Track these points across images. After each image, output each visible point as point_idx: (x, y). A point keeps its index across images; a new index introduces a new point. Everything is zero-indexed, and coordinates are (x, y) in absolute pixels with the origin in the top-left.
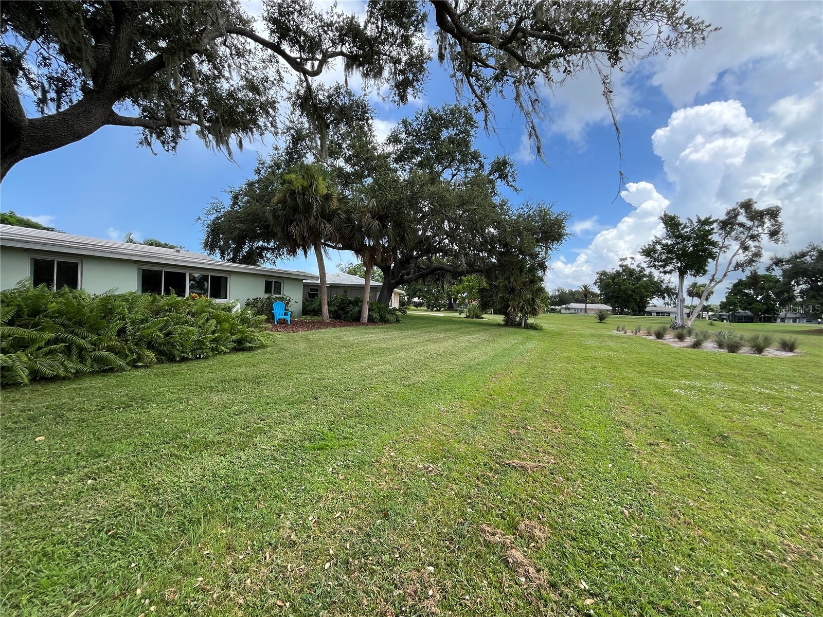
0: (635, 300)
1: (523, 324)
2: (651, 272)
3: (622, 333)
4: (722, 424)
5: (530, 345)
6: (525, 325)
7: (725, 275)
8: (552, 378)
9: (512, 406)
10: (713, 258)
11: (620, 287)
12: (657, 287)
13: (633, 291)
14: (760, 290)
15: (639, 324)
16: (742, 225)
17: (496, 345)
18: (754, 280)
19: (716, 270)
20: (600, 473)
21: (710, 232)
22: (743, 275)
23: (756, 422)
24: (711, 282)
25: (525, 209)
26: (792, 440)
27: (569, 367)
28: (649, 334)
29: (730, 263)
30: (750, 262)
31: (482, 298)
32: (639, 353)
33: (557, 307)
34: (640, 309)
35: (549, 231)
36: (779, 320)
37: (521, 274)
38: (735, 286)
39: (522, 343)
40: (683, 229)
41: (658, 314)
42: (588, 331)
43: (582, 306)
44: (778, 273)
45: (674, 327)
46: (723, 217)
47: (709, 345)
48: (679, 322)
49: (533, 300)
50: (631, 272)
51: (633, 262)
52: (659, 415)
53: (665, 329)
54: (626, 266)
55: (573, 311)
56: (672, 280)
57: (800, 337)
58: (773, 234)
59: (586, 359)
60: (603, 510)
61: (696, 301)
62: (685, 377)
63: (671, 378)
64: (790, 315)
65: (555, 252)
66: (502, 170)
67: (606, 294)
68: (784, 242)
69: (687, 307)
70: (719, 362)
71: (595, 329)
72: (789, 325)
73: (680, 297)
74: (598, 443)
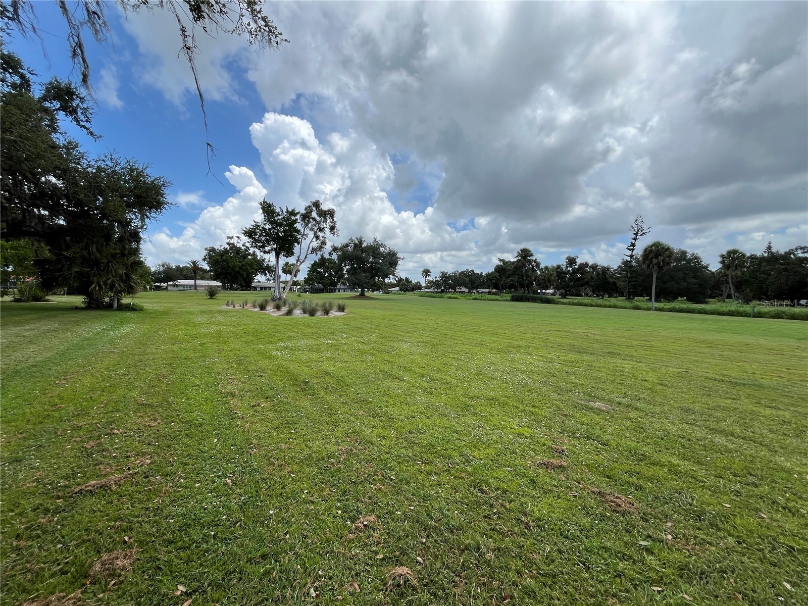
0: (243, 276)
1: (115, 305)
2: (254, 252)
3: (231, 307)
4: (304, 372)
5: (125, 330)
6: (118, 306)
7: (306, 257)
8: (153, 364)
9: (91, 411)
10: (298, 243)
11: (228, 264)
12: (260, 265)
13: (240, 268)
14: (327, 269)
15: (244, 298)
16: (314, 219)
17: (69, 335)
18: (323, 262)
19: (300, 253)
20: (205, 452)
21: (295, 221)
22: (316, 258)
23: (324, 366)
24: (297, 262)
25: (109, 163)
26: (344, 373)
27: (175, 348)
28: (254, 307)
29: (309, 248)
30: (320, 248)
31: (43, 274)
32: (245, 324)
33: (162, 284)
34: (247, 285)
35: (144, 195)
36: (337, 291)
37: (107, 245)
38: (313, 265)
39: (114, 328)
40: (277, 216)
41: (262, 288)
42: (198, 308)
43: (192, 282)
44: (335, 257)
45: (273, 299)
46: (303, 211)
47: (298, 312)
48: (277, 295)
49: (128, 275)
50: (237, 250)
51: (239, 241)
52: (260, 378)
53: (267, 302)
54: (233, 244)
55: (182, 289)
56: (271, 259)
57: (347, 302)
58: (332, 229)
59: (194, 337)
60: (207, 491)
61: (289, 277)
62: (281, 340)
63: (271, 343)
64: (342, 287)
65: (154, 221)
66: (67, 101)
67: (215, 271)
68: (337, 236)
69: (282, 282)
70: (304, 324)
71: (205, 305)
72: (342, 294)
73: (277, 274)
74: (204, 421)
